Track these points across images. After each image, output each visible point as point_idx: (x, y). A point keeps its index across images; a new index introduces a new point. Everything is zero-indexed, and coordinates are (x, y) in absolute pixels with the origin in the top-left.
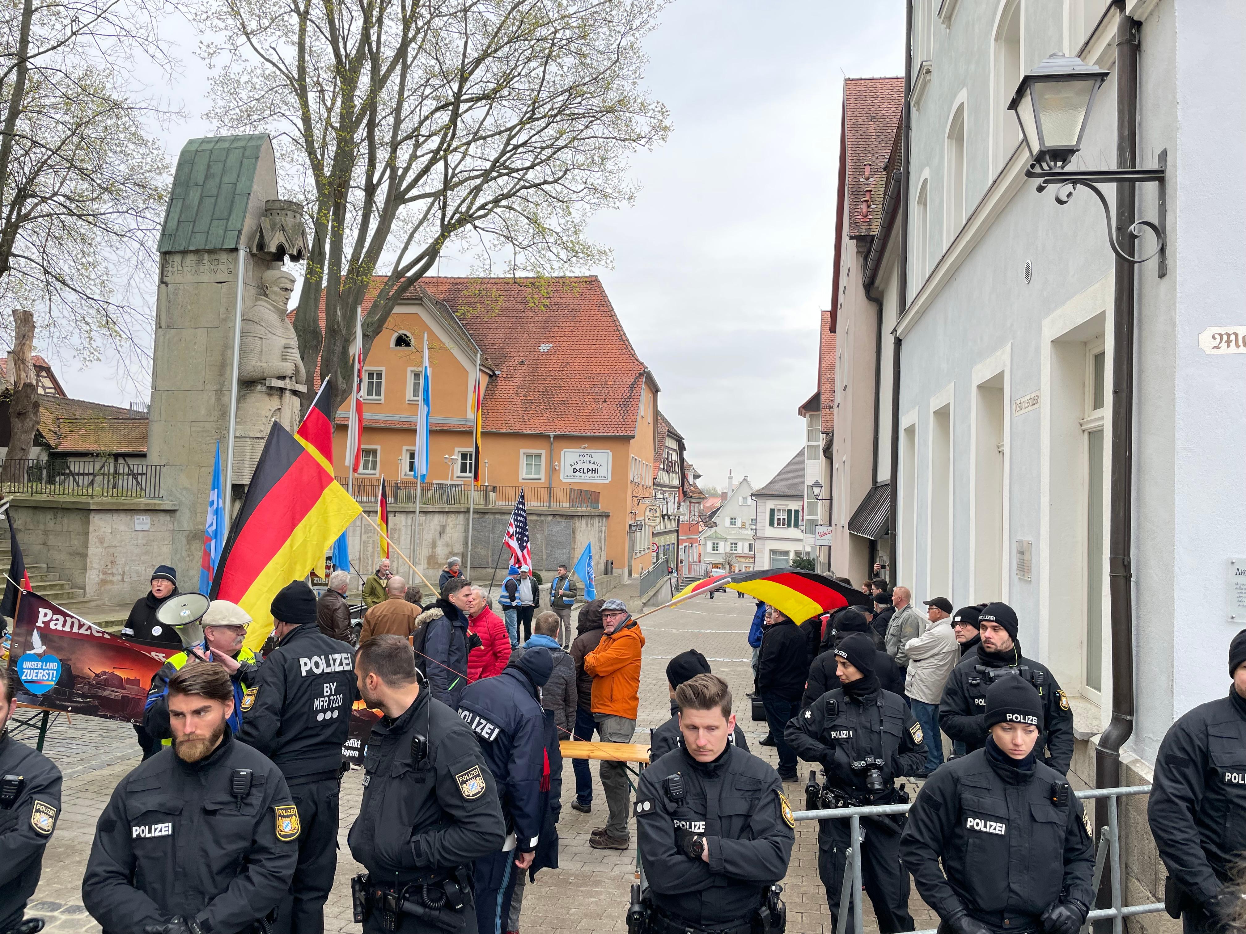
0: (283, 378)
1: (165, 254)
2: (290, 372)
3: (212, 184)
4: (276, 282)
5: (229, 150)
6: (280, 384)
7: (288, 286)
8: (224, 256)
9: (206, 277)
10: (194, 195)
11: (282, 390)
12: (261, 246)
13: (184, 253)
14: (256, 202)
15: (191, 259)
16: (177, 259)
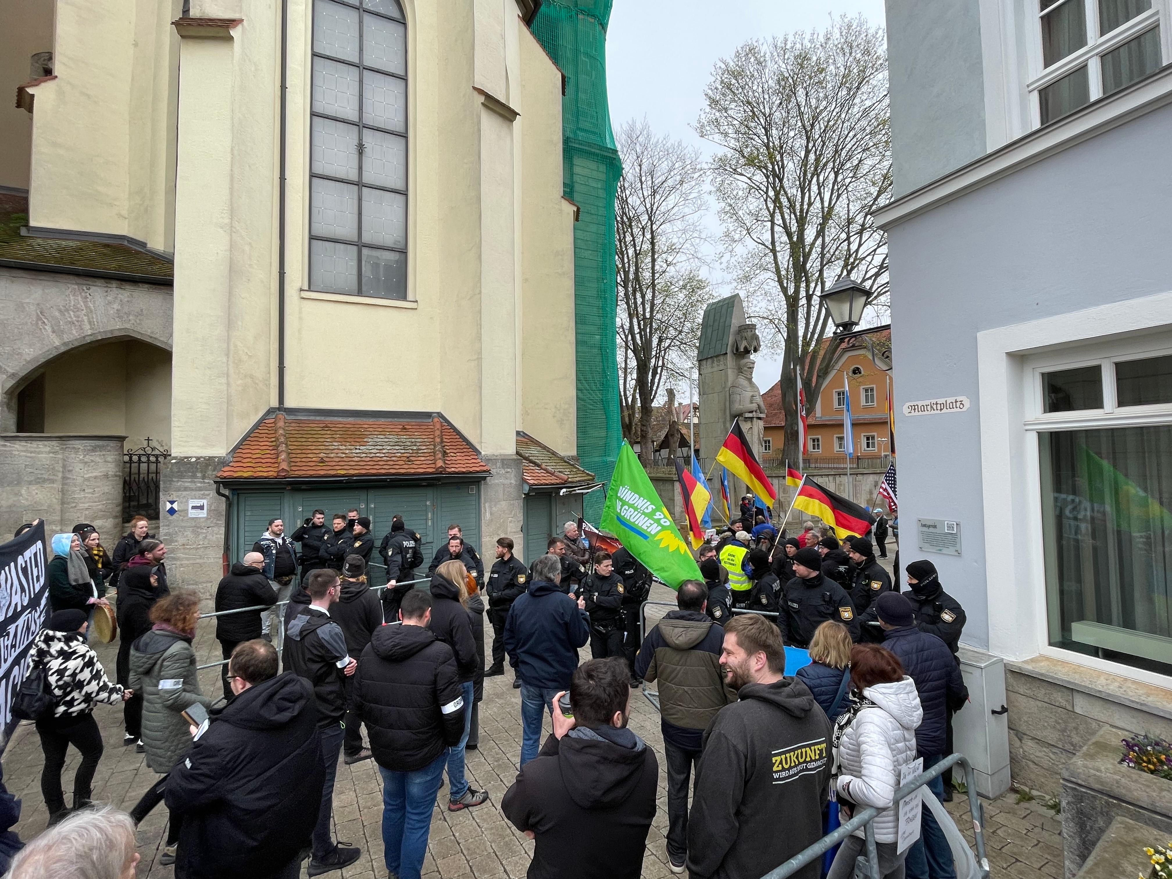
0: (752, 412)
1: (700, 361)
2: (755, 409)
3: (716, 324)
4: (745, 365)
5: (722, 306)
6: (750, 415)
7: (751, 366)
8: (722, 358)
9: (715, 369)
10: (709, 331)
11: (752, 418)
12: (737, 349)
13: (707, 359)
14: (733, 329)
15: (710, 361)
16: (704, 362)
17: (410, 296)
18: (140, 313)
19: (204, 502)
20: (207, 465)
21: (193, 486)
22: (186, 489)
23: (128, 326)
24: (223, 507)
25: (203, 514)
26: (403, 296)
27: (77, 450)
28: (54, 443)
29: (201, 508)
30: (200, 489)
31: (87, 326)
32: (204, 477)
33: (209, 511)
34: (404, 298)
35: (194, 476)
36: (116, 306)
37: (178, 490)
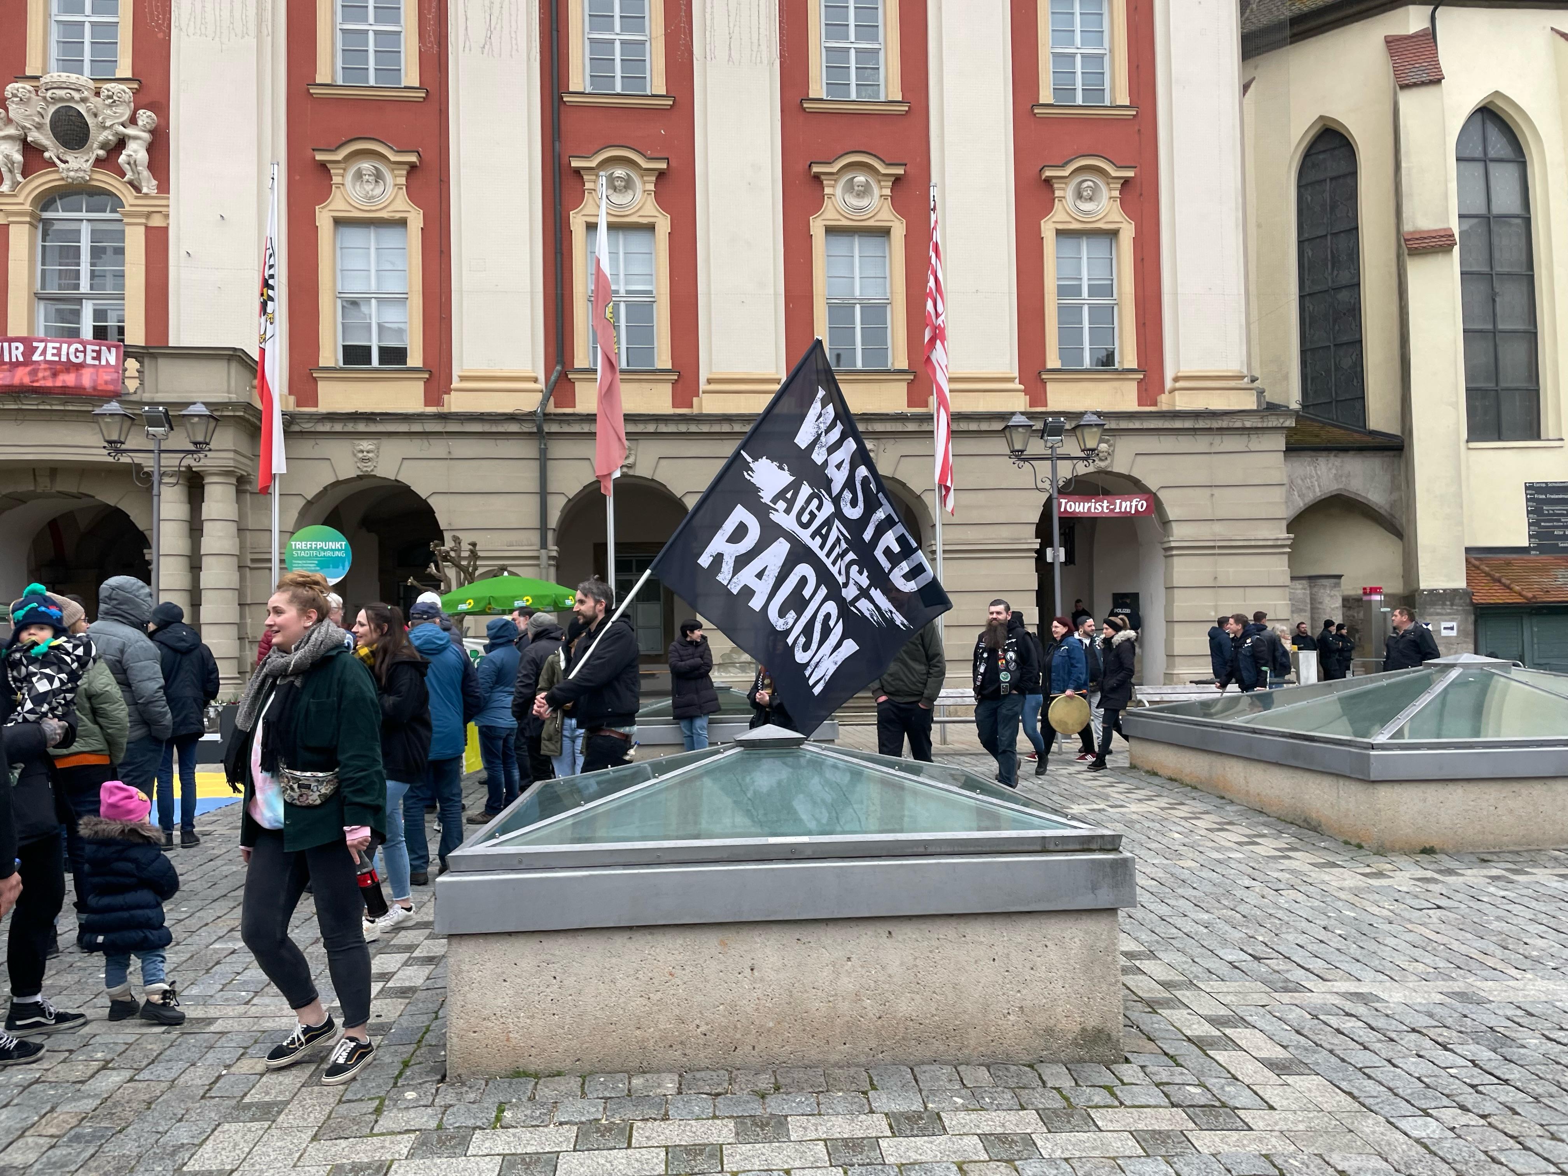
17: (1543, 436)
18: (1349, 475)
19: (1455, 624)
20: (1455, 596)
21: (1443, 611)
22: (1438, 614)
23: (1341, 486)
24: (1471, 628)
25: (1454, 633)
26: (1536, 435)
27: (1325, 587)
28: (1304, 582)
29: (1452, 628)
30: (1449, 614)
31: (1317, 490)
32: (1452, 605)
33: (1458, 631)
34: (1538, 437)
35: (1444, 604)
36: (1334, 471)
37: (1431, 614)
